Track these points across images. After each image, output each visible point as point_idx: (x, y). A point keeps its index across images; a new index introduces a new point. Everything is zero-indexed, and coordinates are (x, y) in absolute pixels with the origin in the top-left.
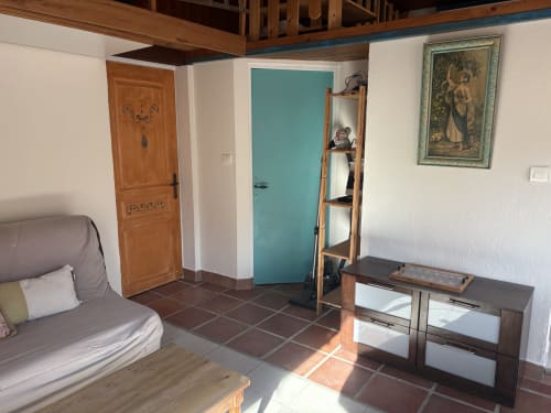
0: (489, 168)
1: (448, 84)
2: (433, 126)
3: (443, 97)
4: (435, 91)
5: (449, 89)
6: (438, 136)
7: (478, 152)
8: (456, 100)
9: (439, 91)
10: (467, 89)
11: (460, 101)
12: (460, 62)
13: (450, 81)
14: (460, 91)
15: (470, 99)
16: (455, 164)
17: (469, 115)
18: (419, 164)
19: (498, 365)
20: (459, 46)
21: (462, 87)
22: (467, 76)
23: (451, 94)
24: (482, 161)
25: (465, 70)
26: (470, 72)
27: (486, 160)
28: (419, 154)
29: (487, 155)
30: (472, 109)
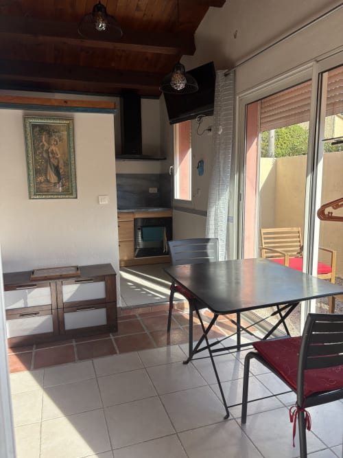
0: (76, 198)
1: (43, 145)
2: (37, 172)
3: (41, 153)
4: (35, 150)
5: (45, 148)
6: (42, 179)
7: (68, 189)
8: (51, 156)
9: (39, 149)
10: (57, 149)
11: (54, 157)
12: (49, 131)
13: (45, 143)
14: (52, 150)
15: (59, 156)
16: (56, 197)
17: (60, 166)
18: (30, 198)
19: (107, 310)
20: (48, 121)
21: (53, 148)
22: (55, 140)
23: (47, 151)
24: (72, 194)
25: (54, 137)
26: (57, 138)
27: (74, 193)
28: (30, 192)
29: (74, 190)
30: (61, 162)
